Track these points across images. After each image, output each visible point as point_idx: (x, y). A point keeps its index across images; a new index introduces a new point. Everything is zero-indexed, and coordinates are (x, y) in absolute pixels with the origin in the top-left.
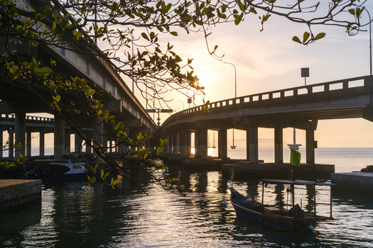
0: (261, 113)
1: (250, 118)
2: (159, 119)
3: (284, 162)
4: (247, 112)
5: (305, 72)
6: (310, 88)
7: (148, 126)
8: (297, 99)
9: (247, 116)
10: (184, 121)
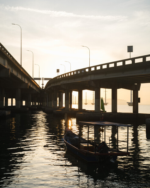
0: (102, 78)
1: (95, 81)
2: (43, 84)
3: (118, 112)
4: (93, 77)
5: (130, 49)
6: (133, 59)
7: (35, 88)
8: (125, 68)
9: (93, 80)
10: (56, 85)
